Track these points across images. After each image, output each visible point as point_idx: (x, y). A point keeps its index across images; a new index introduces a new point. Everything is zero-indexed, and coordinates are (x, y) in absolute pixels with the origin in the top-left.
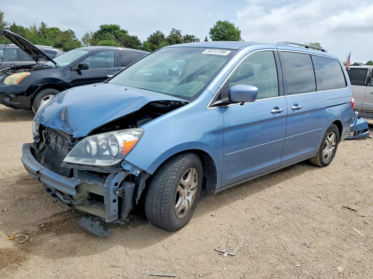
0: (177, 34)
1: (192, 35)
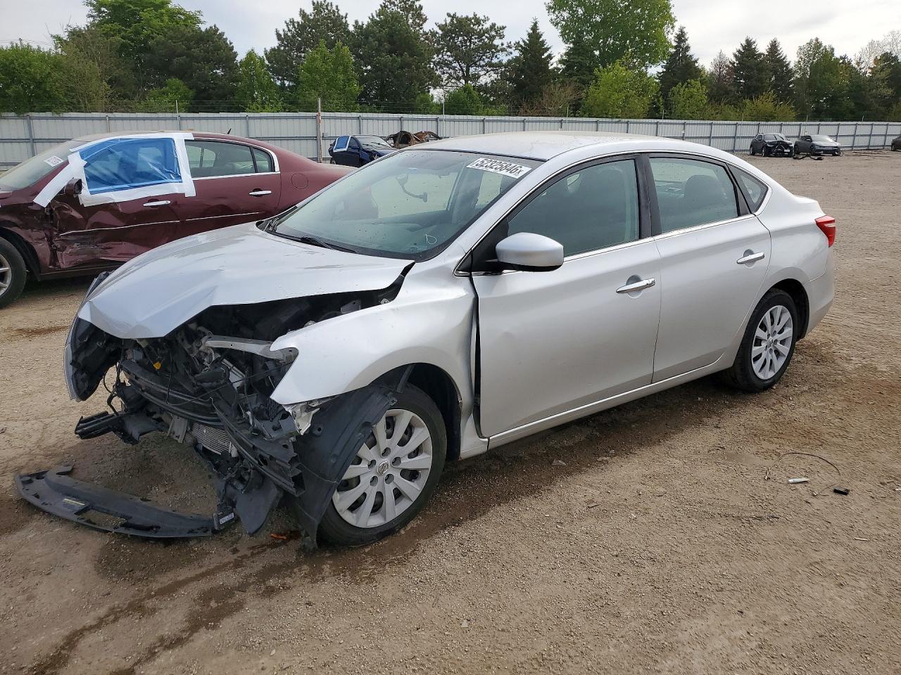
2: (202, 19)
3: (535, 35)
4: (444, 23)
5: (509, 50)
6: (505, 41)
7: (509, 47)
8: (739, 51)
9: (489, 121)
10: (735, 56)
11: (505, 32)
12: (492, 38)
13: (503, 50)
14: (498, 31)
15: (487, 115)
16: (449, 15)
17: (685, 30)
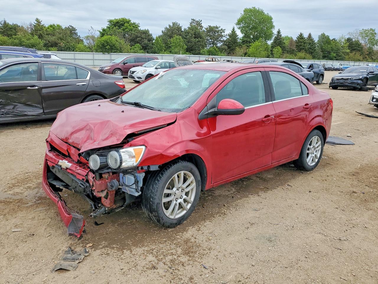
0: (198, 24)
1: (215, 26)
2: (140, 25)
3: (233, 31)
4: (206, 28)
5: (226, 36)
6: (225, 33)
7: (226, 35)
8: (298, 37)
9: (222, 58)
10: (297, 38)
11: (226, 31)
12: (221, 33)
13: (224, 36)
14: (223, 31)
15: (221, 56)
16: (209, 26)
17: (280, 30)
